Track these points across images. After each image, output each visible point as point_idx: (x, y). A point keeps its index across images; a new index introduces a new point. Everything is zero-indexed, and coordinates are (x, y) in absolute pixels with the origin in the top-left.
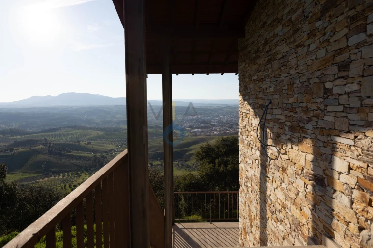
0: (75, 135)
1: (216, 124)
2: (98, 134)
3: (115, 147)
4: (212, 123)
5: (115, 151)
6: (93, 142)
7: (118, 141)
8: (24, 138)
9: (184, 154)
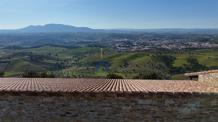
0: (50, 50)
1: (135, 44)
2: (63, 50)
3: (72, 58)
4: (133, 44)
5: (71, 60)
6: (58, 55)
7: (75, 54)
8: (20, 51)
9: (108, 63)
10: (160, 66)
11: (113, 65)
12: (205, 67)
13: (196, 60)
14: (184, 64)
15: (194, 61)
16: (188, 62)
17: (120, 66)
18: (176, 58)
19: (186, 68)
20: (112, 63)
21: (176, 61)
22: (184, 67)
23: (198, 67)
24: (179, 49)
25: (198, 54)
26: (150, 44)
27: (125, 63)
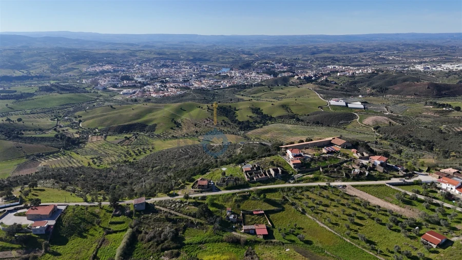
9: (147, 125)
10: (225, 122)
11: (157, 127)
12: (271, 117)
13: (259, 109)
14: (250, 117)
15: (257, 110)
16: (253, 113)
17: (172, 128)
19: (254, 121)
20: (155, 125)
21: (237, 112)
22: (251, 120)
23: (265, 119)
24: (222, 87)
25: (252, 97)
26: (167, 79)
27: (175, 123)
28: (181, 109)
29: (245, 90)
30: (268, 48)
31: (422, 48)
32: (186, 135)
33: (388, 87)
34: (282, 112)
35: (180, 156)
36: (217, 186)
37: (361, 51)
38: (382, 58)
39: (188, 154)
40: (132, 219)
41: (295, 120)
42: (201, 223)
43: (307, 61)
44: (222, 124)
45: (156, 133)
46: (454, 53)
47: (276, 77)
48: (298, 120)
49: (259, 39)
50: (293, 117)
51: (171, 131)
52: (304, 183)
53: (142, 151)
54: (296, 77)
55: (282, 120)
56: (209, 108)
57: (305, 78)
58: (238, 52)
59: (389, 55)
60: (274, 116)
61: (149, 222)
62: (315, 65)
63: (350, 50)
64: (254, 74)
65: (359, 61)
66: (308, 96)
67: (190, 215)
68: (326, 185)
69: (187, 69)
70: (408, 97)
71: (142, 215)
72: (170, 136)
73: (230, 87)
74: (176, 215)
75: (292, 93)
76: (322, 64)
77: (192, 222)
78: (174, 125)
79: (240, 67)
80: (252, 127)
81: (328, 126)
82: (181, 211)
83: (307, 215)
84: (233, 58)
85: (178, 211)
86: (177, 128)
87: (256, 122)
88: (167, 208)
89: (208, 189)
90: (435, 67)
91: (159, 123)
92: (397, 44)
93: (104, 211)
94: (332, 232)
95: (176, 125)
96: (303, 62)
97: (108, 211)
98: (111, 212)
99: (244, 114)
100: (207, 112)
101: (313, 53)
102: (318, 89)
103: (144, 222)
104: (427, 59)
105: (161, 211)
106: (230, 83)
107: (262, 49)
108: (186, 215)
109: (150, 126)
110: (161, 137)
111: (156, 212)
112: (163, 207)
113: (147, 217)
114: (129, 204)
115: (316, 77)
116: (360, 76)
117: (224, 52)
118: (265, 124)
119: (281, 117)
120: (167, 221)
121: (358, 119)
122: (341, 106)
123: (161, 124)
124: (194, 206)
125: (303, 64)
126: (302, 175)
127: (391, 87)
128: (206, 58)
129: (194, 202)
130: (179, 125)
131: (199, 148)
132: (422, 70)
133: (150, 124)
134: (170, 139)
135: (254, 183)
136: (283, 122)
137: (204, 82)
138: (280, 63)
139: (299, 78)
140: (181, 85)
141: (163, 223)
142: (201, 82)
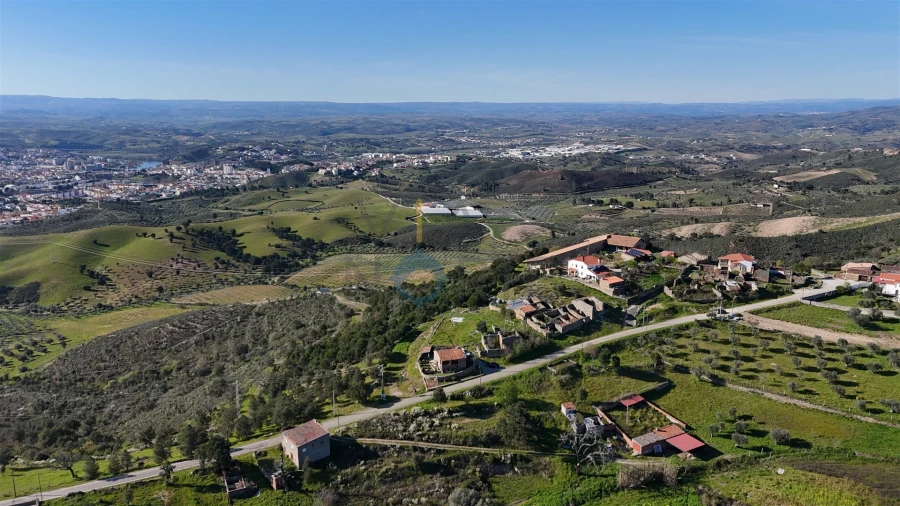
9: (11, 288)
10: (222, 263)
11: (42, 291)
12: (323, 244)
13: (289, 229)
14: (278, 246)
15: (287, 232)
16: (282, 237)
17: (87, 289)
18: (238, 232)
19: (289, 255)
20: (37, 285)
21: (241, 240)
22: (283, 254)
23: (312, 249)
24: (164, 196)
25: (250, 210)
26: (10, 186)
27: (92, 274)
28: (95, 242)
29: (226, 198)
30: (227, 123)
31: (501, 125)
32: (134, 300)
33: (498, 182)
34: (340, 233)
35: (173, 342)
36: (485, 359)
37: (409, 130)
38: (448, 140)
39: (195, 333)
40: (306, 492)
41: (373, 245)
42: (521, 456)
43: (320, 145)
44: (217, 267)
45: (45, 303)
46: (549, 131)
47: (277, 172)
48: (381, 244)
49: (202, 108)
50: (366, 240)
51: (86, 295)
52: (657, 322)
53: (33, 348)
54: (322, 172)
55: (349, 247)
56: (172, 236)
57: (340, 172)
58: (165, 130)
59: (457, 135)
60: (327, 240)
61: (369, 488)
62: (338, 152)
63: (388, 128)
64: (227, 169)
65: (414, 145)
66: (370, 201)
67: (476, 442)
68: (707, 318)
69: (51, 164)
70: (534, 195)
71: (335, 472)
72: (88, 307)
73: (183, 195)
74: (439, 452)
75: (334, 199)
76: (351, 150)
77: (496, 461)
78: (91, 280)
79: (185, 157)
80: (292, 266)
81: (445, 249)
82: (445, 437)
83: (730, 386)
84: (159, 142)
85: (436, 439)
86: (100, 288)
87: (294, 255)
88: (396, 438)
89: (470, 369)
90: (537, 151)
91: (46, 280)
92: (462, 119)
93: (190, 493)
94: (818, 411)
95: (96, 281)
96: (313, 147)
97: (200, 489)
98: (216, 488)
99: (259, 243)
100: (170, 244)
101: (325, 133)
102: (380, 189)
103: (352, 491)
104: (516, 141)
105: (385, 448)
106: (182, 187)
107: (215, 126)
108: (464, 444)
109: (21, 290)
110: (64, 311)
111: (371, 454)
112: (383, 437)
113: (356, 477)
114: (266, 453)
115: (359, 170)
116: (438, 167)
117: (134, 131)
118: (315, 260)
119: (342, 242)
120: (424, 473)
121: (491, 233)
122: (443, 215)
123: (54, 281)
124: (466, 416)
125: (314, 150)
126: (639, 307)
127: (502, 181)
128: (91, 142)
129: (461, 407)
130: (103, 280)
131: (219, 315)
132: (521, 157)
133: (21, 284)
134: (94, 312)
135: (562, 336)
136: (351, 251)
137: (112, 188)
138: (270, 149)
139: (328, 174)
140: (54, 196)
141: (415, 480)
142: (105, 187)
